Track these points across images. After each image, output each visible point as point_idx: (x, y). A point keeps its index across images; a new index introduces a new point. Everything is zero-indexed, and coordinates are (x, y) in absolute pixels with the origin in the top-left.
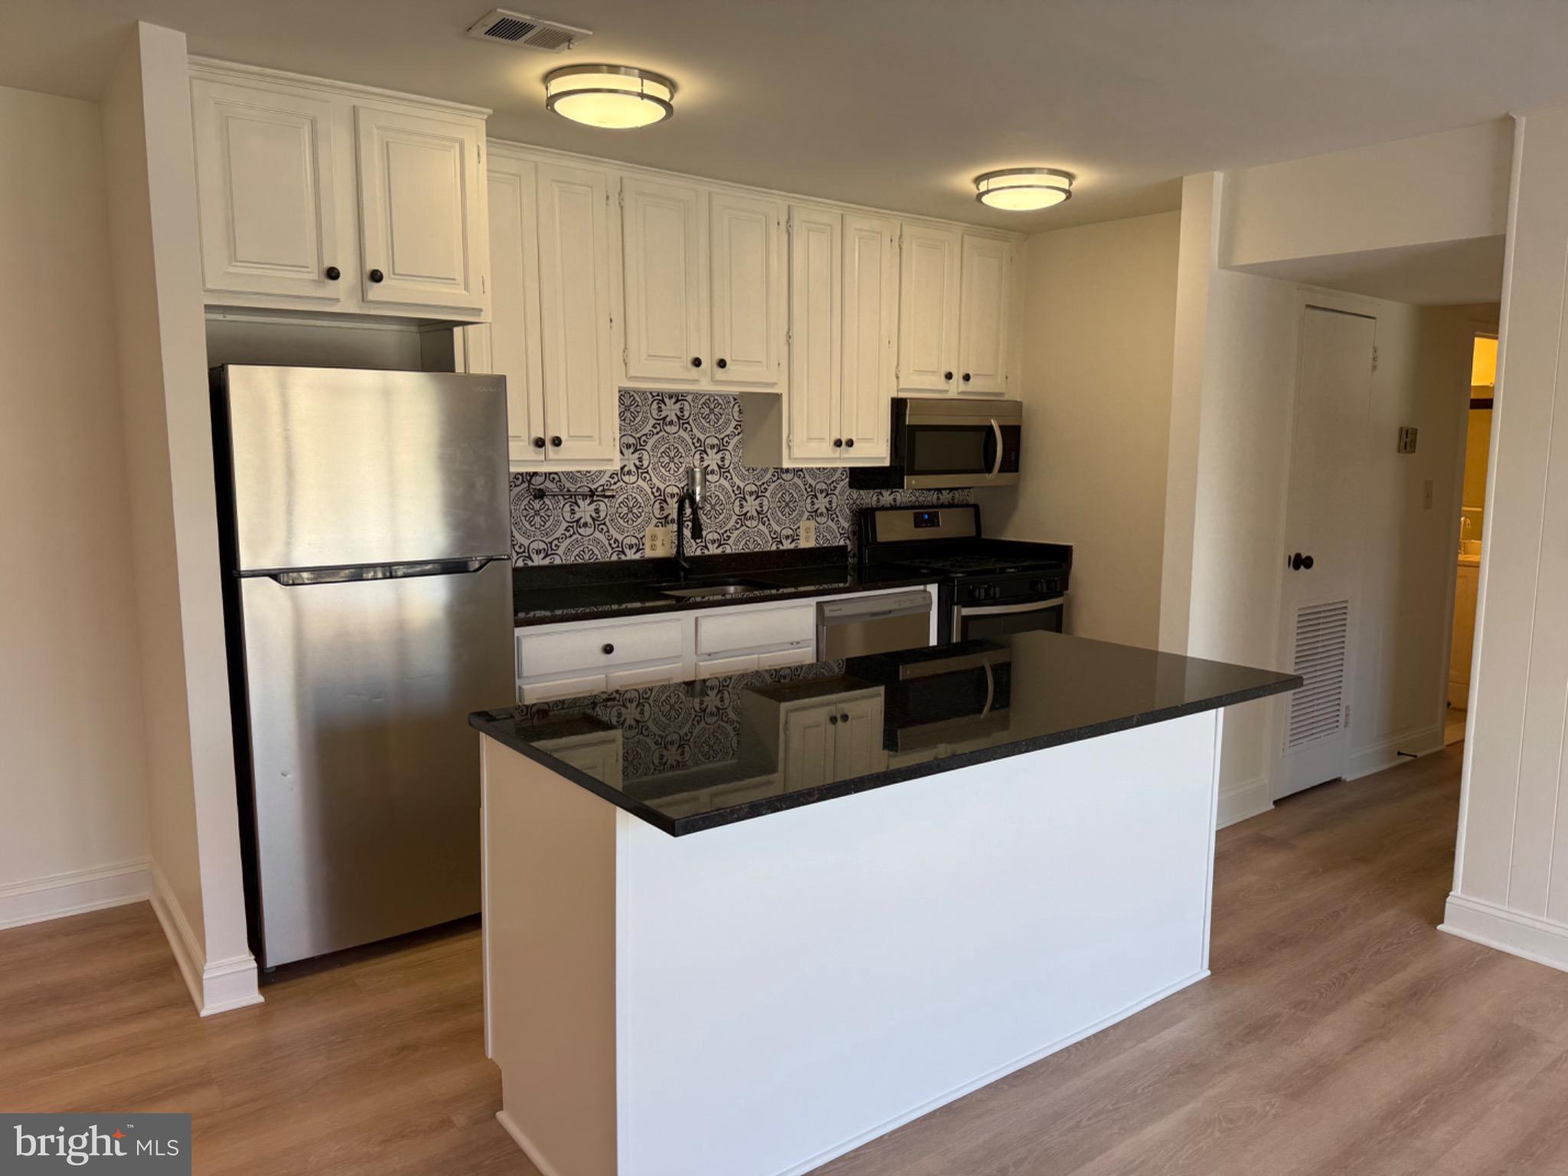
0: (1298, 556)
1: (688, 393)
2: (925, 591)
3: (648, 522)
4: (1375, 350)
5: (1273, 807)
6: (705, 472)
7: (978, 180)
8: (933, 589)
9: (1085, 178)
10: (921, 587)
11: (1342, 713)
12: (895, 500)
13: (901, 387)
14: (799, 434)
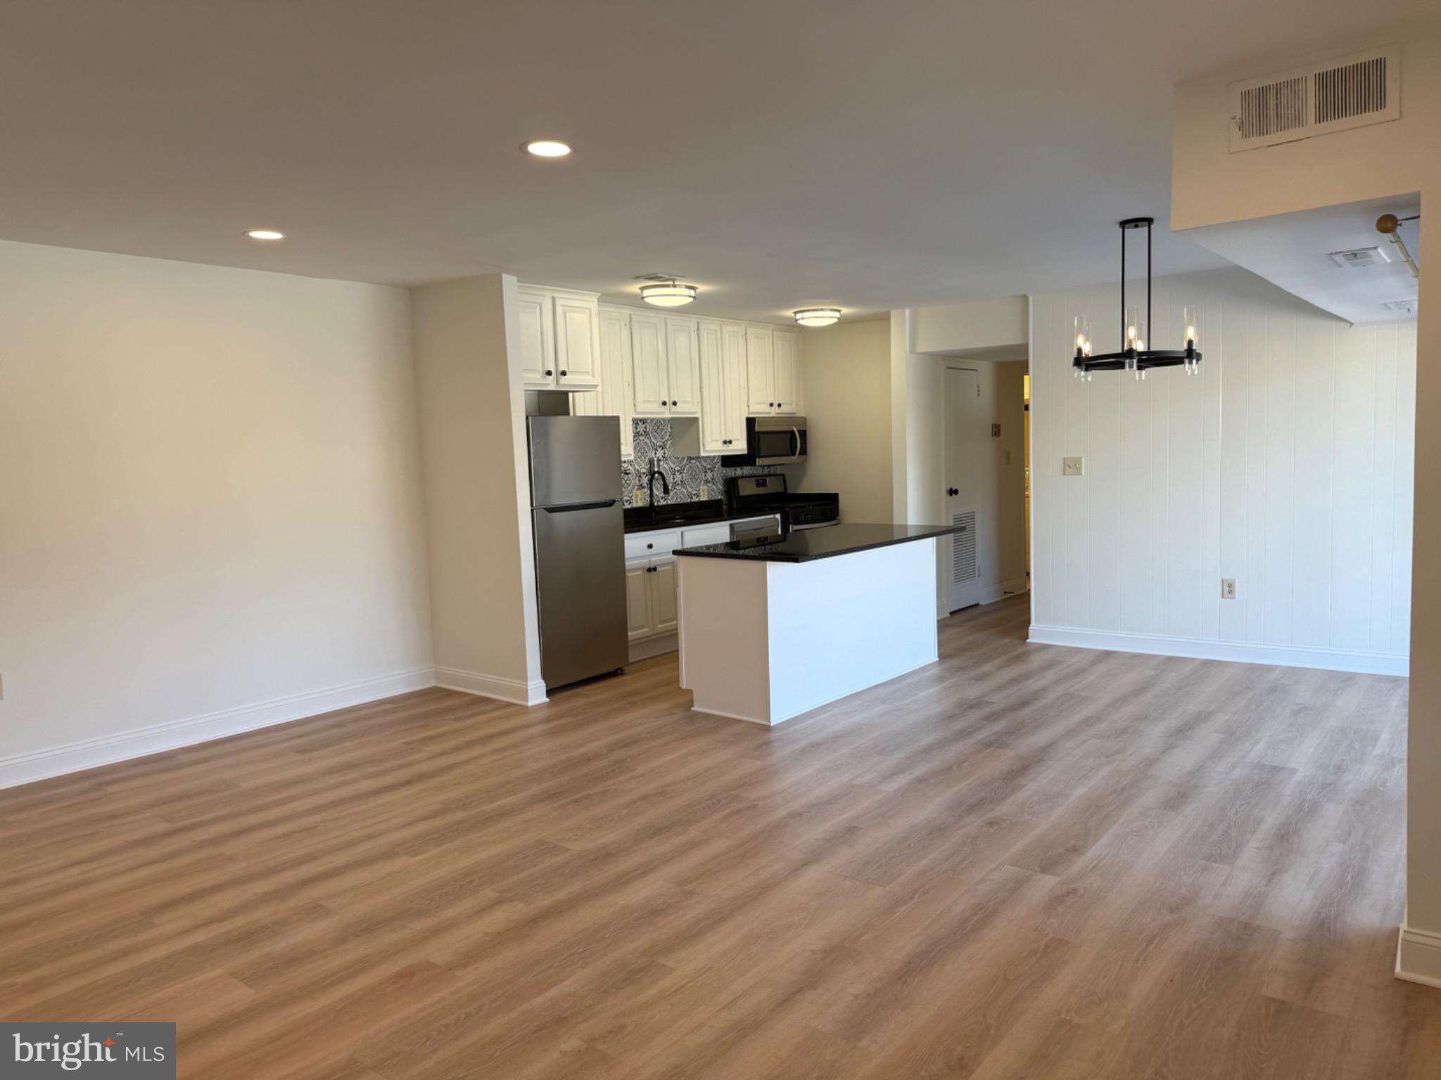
0: (951, 489)
1: (648, 419)
2: (774, 518)
3: (633, 488)
4: (978, 386)
5: (949, 615)
6: (659, 460)
7: (796, 313)
8: (778, 516)
9: (845, 311)
10: (772, 516)
11: (977, 570)
12: (743, 473)
13: (751, 411)
14: (708, 439)
